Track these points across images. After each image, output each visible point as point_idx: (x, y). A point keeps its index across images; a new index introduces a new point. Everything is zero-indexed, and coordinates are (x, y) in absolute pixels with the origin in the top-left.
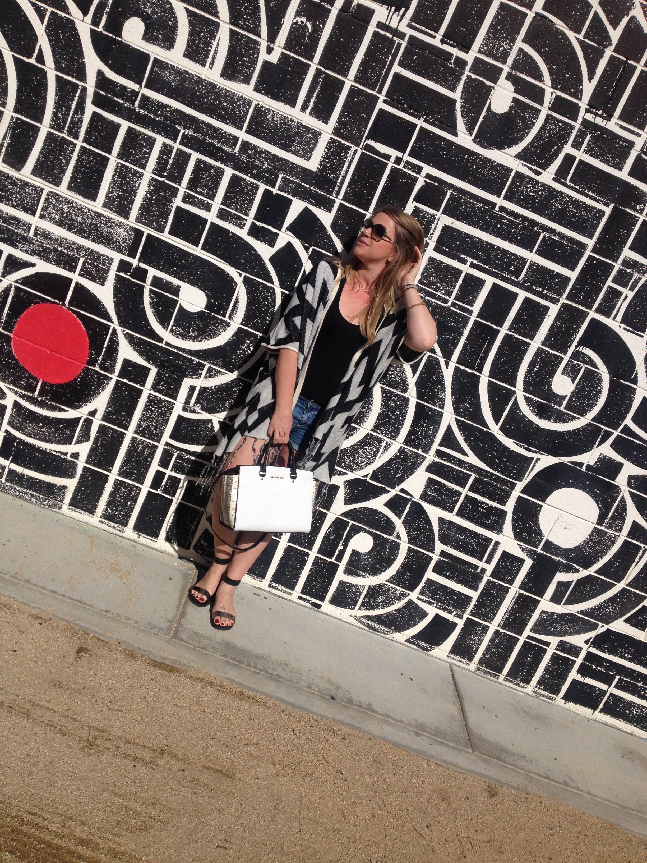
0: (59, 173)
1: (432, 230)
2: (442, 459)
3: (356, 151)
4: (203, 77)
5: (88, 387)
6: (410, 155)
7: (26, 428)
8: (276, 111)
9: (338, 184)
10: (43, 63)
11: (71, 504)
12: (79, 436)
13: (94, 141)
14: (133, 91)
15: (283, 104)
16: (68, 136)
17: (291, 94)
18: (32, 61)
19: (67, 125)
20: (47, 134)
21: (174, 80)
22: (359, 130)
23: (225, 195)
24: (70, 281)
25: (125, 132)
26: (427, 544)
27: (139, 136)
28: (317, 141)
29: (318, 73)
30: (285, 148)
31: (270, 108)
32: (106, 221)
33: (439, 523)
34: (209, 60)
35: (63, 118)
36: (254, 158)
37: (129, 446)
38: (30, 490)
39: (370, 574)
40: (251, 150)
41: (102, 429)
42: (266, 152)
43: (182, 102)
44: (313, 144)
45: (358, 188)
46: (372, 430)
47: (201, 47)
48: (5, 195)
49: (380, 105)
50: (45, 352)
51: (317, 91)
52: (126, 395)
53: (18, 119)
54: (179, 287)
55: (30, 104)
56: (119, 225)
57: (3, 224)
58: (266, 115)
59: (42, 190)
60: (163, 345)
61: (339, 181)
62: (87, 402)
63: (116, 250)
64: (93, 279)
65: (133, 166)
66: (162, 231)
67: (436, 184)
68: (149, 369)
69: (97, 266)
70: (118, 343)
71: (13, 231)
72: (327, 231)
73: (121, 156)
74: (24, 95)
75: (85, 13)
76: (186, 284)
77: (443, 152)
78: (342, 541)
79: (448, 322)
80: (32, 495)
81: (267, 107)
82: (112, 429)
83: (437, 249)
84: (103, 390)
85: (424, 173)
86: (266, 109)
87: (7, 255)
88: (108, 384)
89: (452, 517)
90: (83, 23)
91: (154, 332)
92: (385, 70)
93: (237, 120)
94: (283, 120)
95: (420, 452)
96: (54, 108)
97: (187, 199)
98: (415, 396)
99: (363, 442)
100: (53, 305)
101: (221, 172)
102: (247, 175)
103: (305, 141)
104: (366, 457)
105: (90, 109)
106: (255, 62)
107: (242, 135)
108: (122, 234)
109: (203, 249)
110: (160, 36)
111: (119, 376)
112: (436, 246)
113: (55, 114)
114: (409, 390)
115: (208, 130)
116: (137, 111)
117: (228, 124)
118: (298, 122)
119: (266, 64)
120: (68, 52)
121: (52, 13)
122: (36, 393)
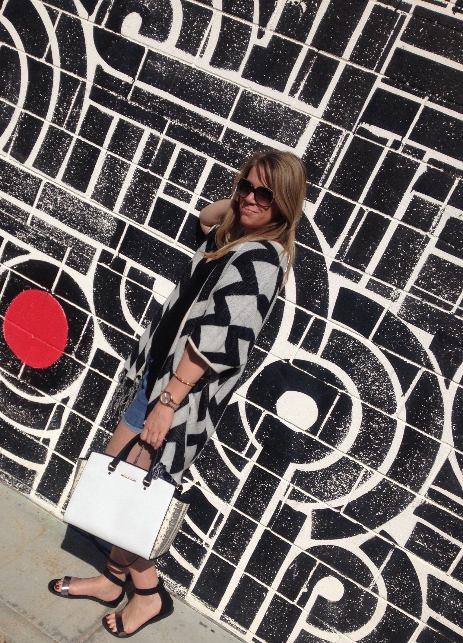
0: (56, 165)
1: (434, 224)
2: (436, 501)
3: (348, 135)
4: (193, 66)
5: (63, 374)
6: (411, 138)
7: (8, 409)
8: (264, 97)
9: (326, 172)
10: (51, 62)
11: (38, 490)
12: (51, 423)
13: (89, 134)
14: (127, 83)
15: (271, 89)
16: (66, 129)
17: (280, 79)
18: (43, 60)
19: (67, 119)
20: (49, 128)
21: (165, 71)
22: (352, 113)
23: (205, 185)
24: (57, 269)
25: (116, 124)
26: (412, 605)
27: (129, 127)
28: (304, 127)
29: (311, 54)
30: (270, 134)
31: (258, 94)
32: (93, 212)
33: (428, 582)
34: (200, 49)
35: (64, 112)
36: (237, 146)
37: (94, 438)
38: (5, 470)
39: (338, 629)
40: (235, 138)
41: (72, 417)
42: (250, 140)
43: (171, 93)
44: (301, 130)
45: (348, 176)
46: (348, 454)
47: (193, 36)
48: (10, 186)
49: (378, 84)
50: (31, 336)
51: (308, 73)
52: (97, 386)
53: (26, 114)
54: (154, 279)
55: (37, 101)
56: (105, 216)
57: (6, 213)
58: (253, 101)
59: (41, 181)
60: (134, 338)
61: (327, 168)
62: (61, 389)
63: (100, 241)
64: (77, 268)
65: (121, 158)
66: (142, 222)
67: (442, 171)
68: (119, 361)
69: (82, 255)
70: (93, 332)
71: (13, 219)
72: (309, 223)
73: (111, 148)
74: (33, 92)
75: (90, 12)
76: (161, 277)
77: (451, 134)
78: (307, 582)
79: (451, 332)
80: (7, 476)
81: (254, 93)
82: (81, 419)
83: (439, 245)
84: (76, 378)
85: (426, 158)
86: (253, 95)
87: (7, 242)
88: (81, 373)
89: (446, 577)
90: (89, 23)
91: (126, 323)
92: (385, 46)
93: (223, 108)
94: (270, 105)
95: (408, 488)
96: (57, 103)
97: (169, 190)
98: (405, 419)
99: (337, 467)
100: (41, 292)
101: (203, 162)
102: (229, 165)
103: (292, 127)
104: (340, 485)
105: (88, 102)
106: (245, 48)
107: (227, 124)
108: (107, 224)
109: (179, 241)
110: (155, 29)
111: (92, 366)
112: (438, 242)
113: (57, 109)
114: (397, 411)
115: (194, 120)
116: (129, 103)
117: (213, 112)
118: (286, 107)
119: (256, 48)
120: (73, 49)
121: (63, 15)
122: (19, 376)
